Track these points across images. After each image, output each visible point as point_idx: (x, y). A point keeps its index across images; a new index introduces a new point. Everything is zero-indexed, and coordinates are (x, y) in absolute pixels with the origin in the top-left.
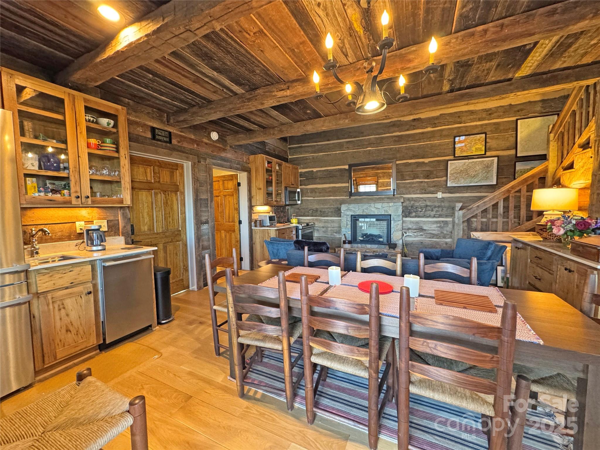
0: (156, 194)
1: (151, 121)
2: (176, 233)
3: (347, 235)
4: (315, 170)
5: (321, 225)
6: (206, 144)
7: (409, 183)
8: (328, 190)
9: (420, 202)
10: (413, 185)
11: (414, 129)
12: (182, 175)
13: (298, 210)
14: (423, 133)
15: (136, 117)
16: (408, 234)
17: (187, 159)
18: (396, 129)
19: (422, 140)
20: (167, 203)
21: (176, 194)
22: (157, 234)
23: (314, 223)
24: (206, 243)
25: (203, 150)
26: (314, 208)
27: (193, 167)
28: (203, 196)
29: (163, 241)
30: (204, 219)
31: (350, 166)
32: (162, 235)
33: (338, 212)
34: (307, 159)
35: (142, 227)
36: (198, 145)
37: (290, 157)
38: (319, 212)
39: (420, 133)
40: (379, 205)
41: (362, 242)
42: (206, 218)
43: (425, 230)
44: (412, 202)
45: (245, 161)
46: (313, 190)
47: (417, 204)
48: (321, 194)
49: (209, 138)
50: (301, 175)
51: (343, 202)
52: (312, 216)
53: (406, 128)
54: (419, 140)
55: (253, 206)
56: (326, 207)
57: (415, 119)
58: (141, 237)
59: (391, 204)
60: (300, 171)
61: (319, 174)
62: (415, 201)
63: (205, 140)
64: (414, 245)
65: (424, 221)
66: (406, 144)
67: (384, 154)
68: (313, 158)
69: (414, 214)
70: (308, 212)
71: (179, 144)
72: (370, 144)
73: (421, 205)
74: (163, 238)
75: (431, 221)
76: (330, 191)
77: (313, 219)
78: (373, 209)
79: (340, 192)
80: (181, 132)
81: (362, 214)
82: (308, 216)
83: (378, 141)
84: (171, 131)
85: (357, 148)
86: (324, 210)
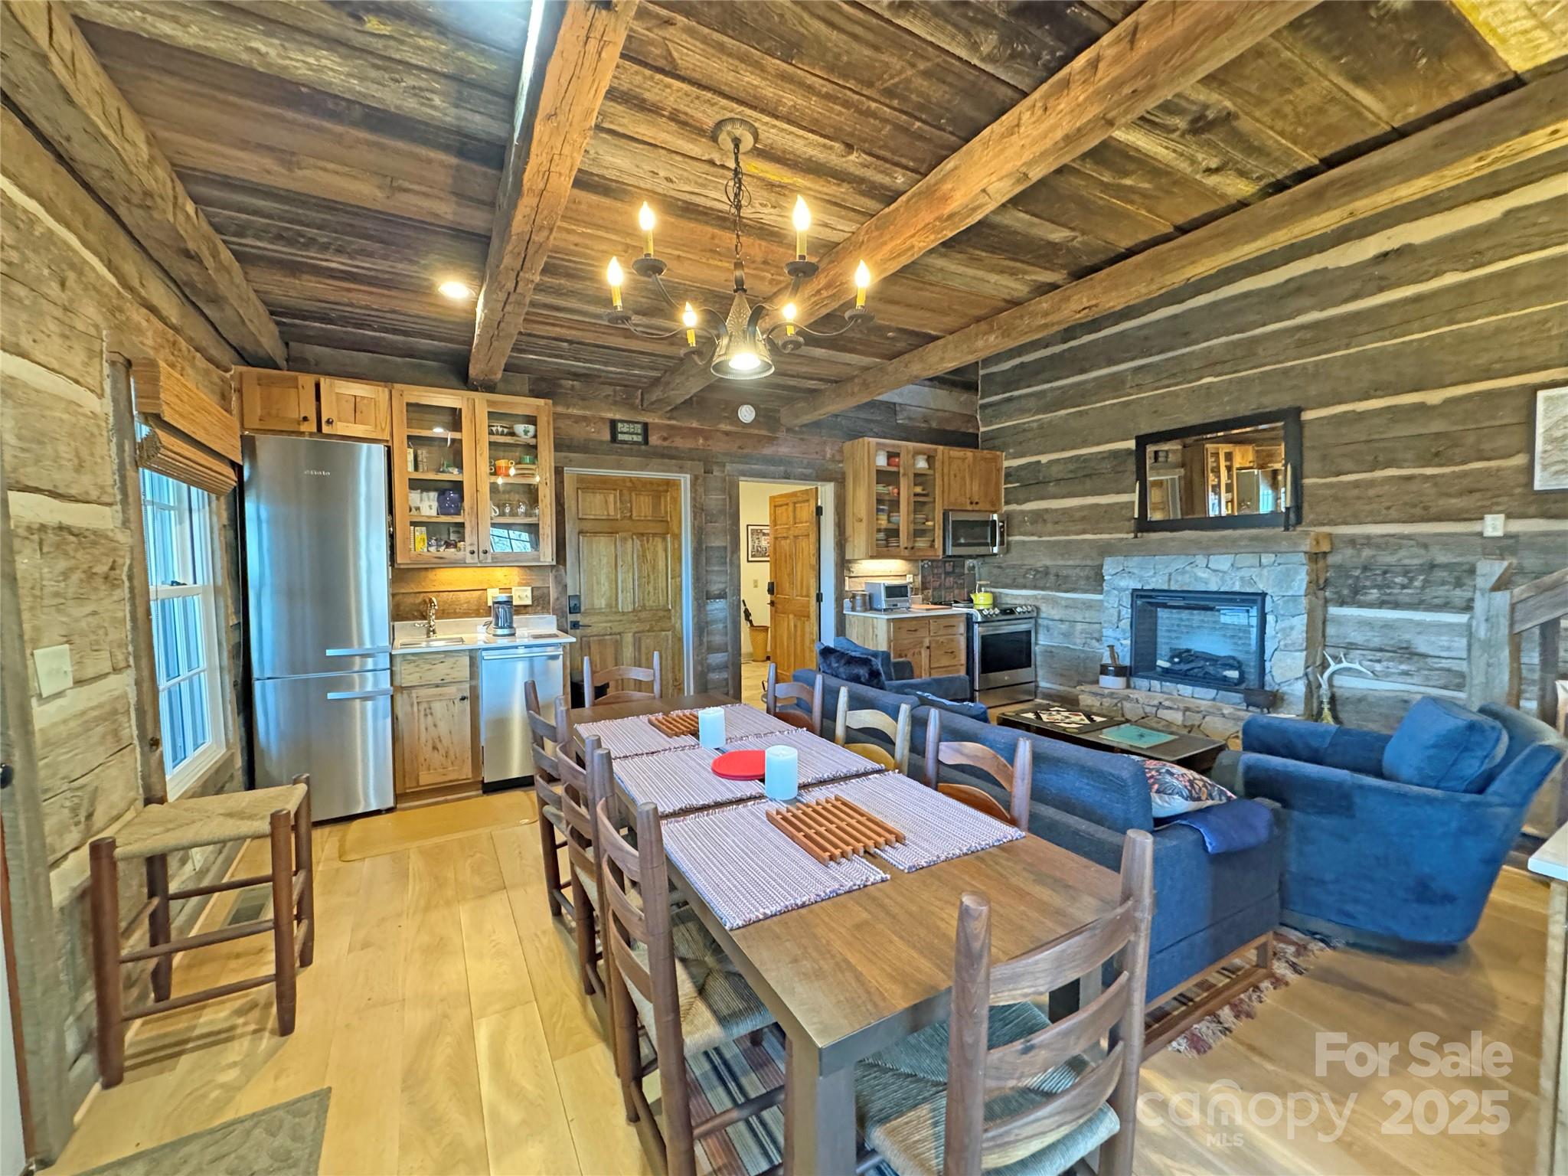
0: (624, 540)
1: (610, 410)
2: (661, 614)
3: (1118, 649)
4: (1044, 459)
5: (1056, 613)
6: (727, 434)
7: (1356, 484)
8: (1078, 515)
9: (1402, 553)
10: (1371, 492)
11: (1381, 290)
12: (676, 501)
13: (996, 571)
14: (1418, 299)
15: (584, 408)
16: (1345, 664)
17: (681, 469)
18: (1307, 301)
19: (1416, 325)
20: (644, 556)
21: (664, 539)
22: (623, 613)
23: (1038, 609)
24: (717, 639)
25: (719, 446)
26: (1039, 564)
27: (694, 484)
28: (717, 542)
29: (635, 627)
30: (715, 588)
31: (1143, 441)
32: (631, 617)
33: (1096, 581)
34: (1024, 430)
35: (596, 602)
36: (706, 439)
37: (982, 429)
38: (1052, 578)
39: (1406, 301)
40: (1222, 562)
41: (1167, 674)
42: (722, 586)
43: (1425, 656)
44: (1367, 553)
45: (828, 456)
46: (1038, 516)
47: (1388, 559)
48: (1059, 527)
49: (734, 418)
50: (1010, 475)
51: (1107, 550)
52: (1035, 588)
53: (1347, 294)
54: (1405, 326)
55: (849, 561)
56: (1071, 563)
57: (1386, 255)
58: (595, 619)
59: (1267, 559)
60: (1006, 464)
61: (1054, 469)
62: (1378, 547)
63: (725, 427)
64: (1370, 704)
65: (1419, 624)
66: (1348, 346)
67: (1261, 394)
68: (1041, 427)
69: (1374, 594)
70: (1024, 577)
71: (666, 444)
72: (1212, 364)
73: (1406, 562)
74: (633, 622)
75: (1450, 625)
76: (1083, 519)
77: (1035, 597)
78: (1203, 574)
79: (1111, 520)
80: (670, 419)
81: (1165, 587)
82: (1024, 587)
83: (1239, 353)
84: (646, 420)
85: (1166, 382)
86: (1065, 572)
